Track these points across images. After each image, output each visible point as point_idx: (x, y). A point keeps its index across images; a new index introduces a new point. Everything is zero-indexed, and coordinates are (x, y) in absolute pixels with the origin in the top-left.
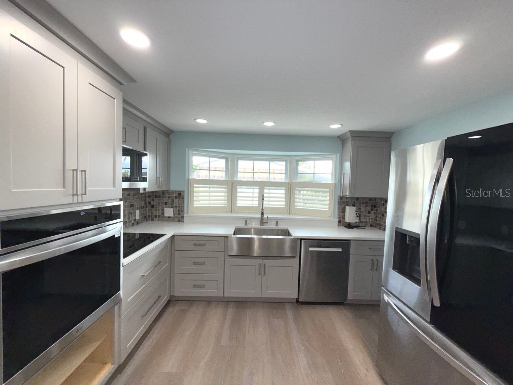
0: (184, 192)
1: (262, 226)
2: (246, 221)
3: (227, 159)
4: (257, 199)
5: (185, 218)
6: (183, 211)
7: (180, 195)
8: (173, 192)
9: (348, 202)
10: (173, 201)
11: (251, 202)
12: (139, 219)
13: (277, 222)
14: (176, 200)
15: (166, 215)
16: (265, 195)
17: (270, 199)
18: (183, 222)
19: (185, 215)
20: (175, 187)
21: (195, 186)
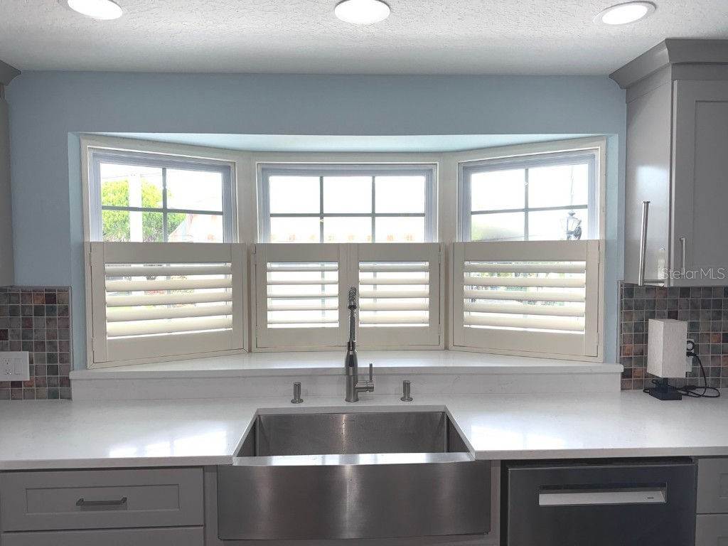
0: (65, 290)
1: (352, 404)
2: (297, 387)
3: (226, 169)
4: (335, 303)
5: (73, 384)
6: (65, 359)
7: (52, 301)
8: (27, 293)
9: (653, 304)
10: (27, 323)
11: (317, 316)
13: (407, 386)
15: (5, 375)
16: (362, 289)
17: (380, 302)
18: (70, 398)
19: (72, 375)
21: (109, 267)
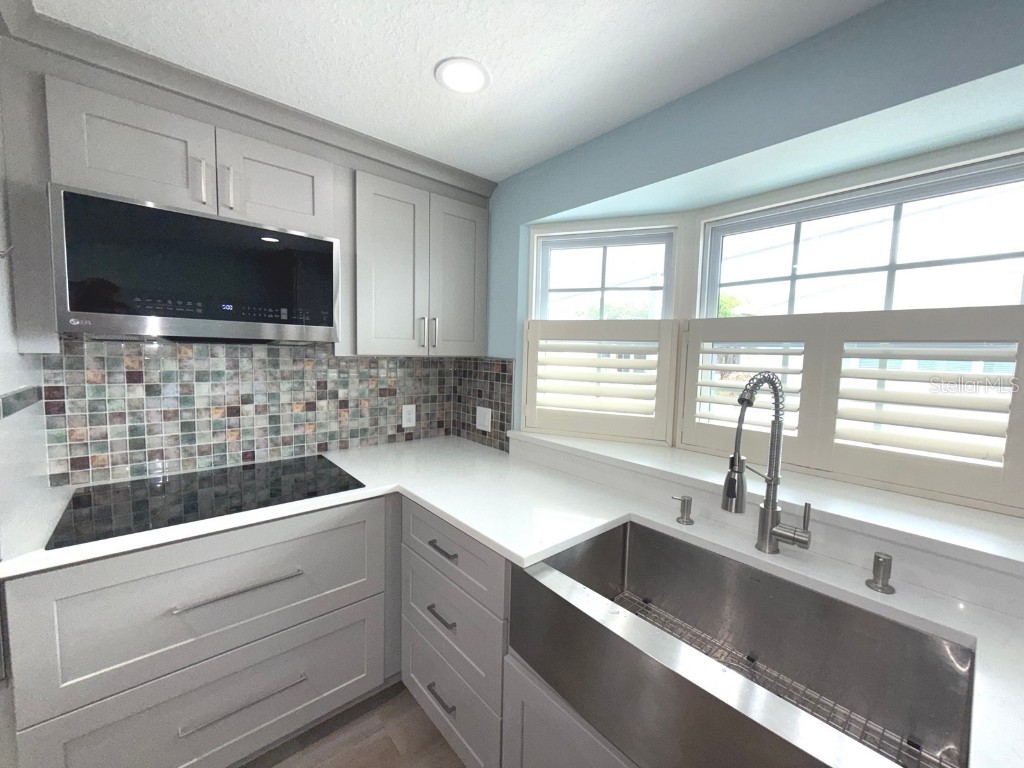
0: (511, 361)
1: (761, 556)
2: (686, 503)
3: (667, 237)
5: (510, 440)
6: (509, 419)
7: (504, 370)
8: (493, 363)
10: (492, 387)
12: (415, 428)
13: (883, 564)
14: (498, 385)
15: (480, 425)
18: (508, 451)
19: (511, 435)
20: (496, 351)
21: (542, 343)
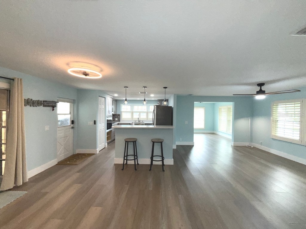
1: (139, 122)
3: (131, 106)
6: (120, 119)
7: (119, 115)
14: (118, 116)
15: (116, 120)
17: (142, 116)
20: (118, 113)
21: (122, 113)
